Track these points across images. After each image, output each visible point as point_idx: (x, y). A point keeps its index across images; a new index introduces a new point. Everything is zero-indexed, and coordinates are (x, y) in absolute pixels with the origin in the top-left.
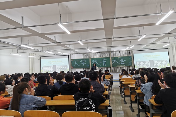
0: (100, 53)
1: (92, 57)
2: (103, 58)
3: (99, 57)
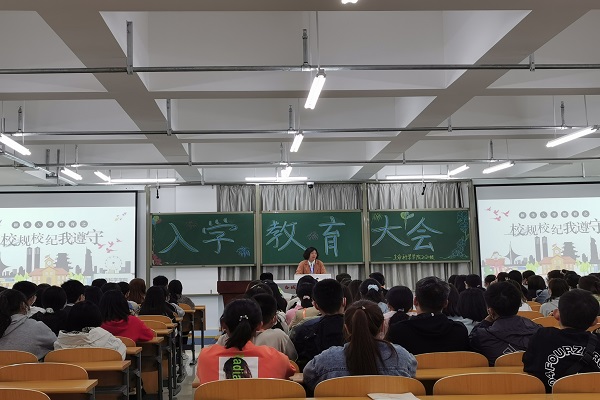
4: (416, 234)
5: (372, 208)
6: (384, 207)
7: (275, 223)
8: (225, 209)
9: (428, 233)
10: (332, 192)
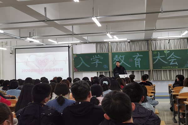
0: (129, 42)
1: (114, 51)
2: (135, 53)
3: (128, 50)
4: (170, 59)
5: (153, 49)
6: (158, 49)
7: (116, 56)
8: (99, 52)
9: (175, 58)
10: (138, 44)
